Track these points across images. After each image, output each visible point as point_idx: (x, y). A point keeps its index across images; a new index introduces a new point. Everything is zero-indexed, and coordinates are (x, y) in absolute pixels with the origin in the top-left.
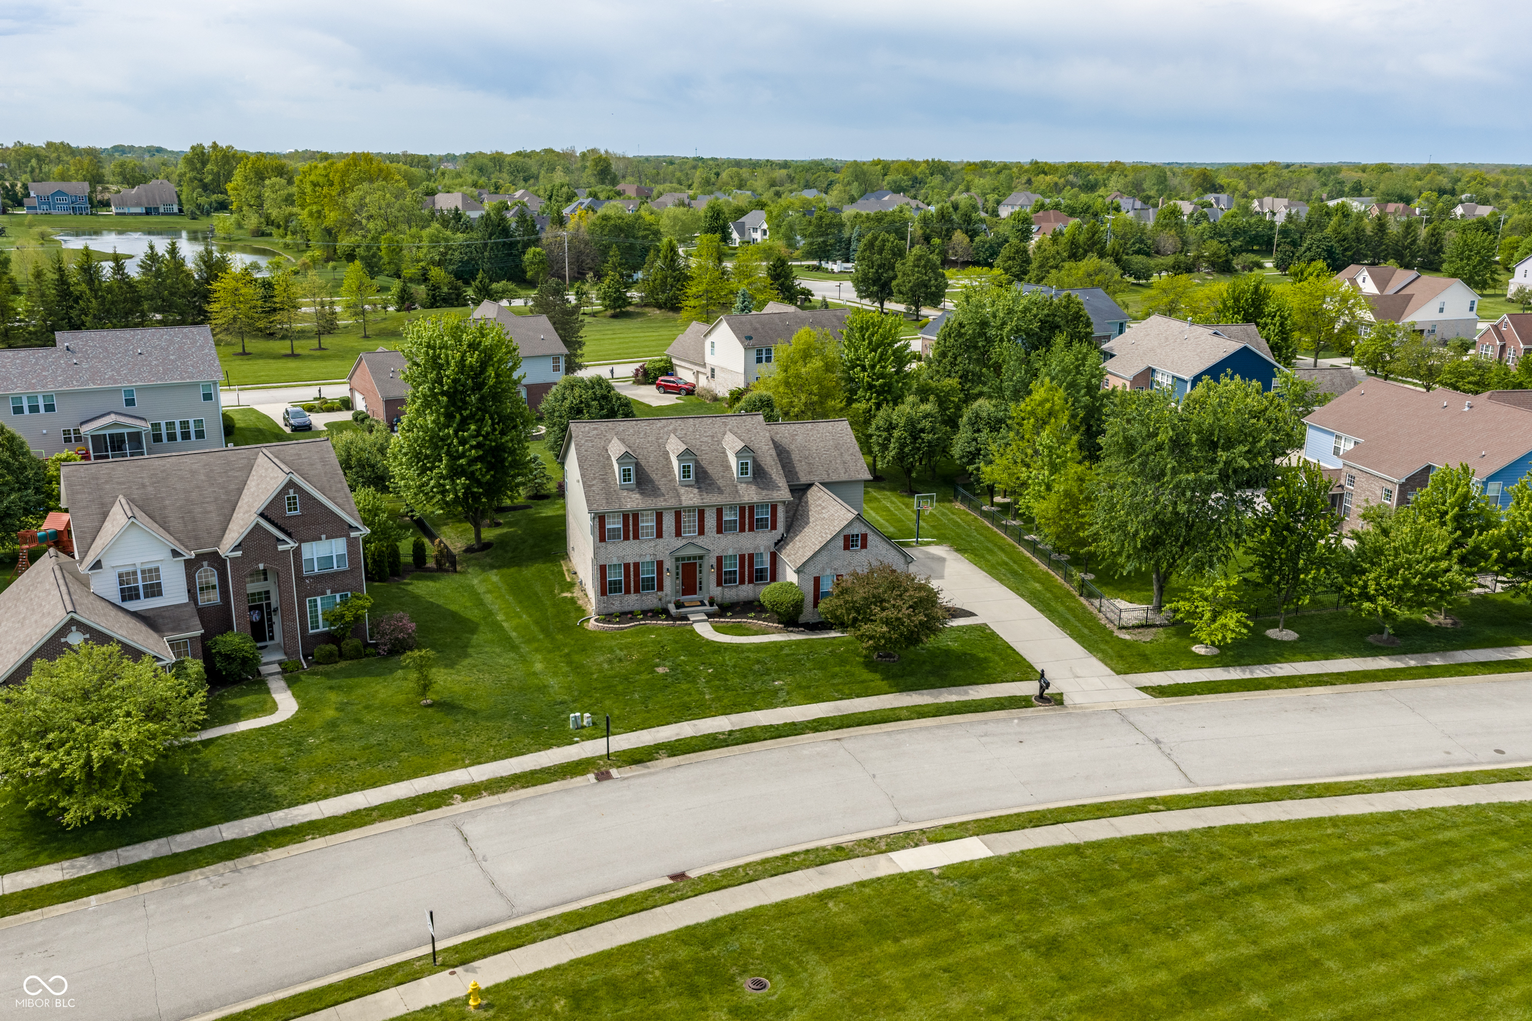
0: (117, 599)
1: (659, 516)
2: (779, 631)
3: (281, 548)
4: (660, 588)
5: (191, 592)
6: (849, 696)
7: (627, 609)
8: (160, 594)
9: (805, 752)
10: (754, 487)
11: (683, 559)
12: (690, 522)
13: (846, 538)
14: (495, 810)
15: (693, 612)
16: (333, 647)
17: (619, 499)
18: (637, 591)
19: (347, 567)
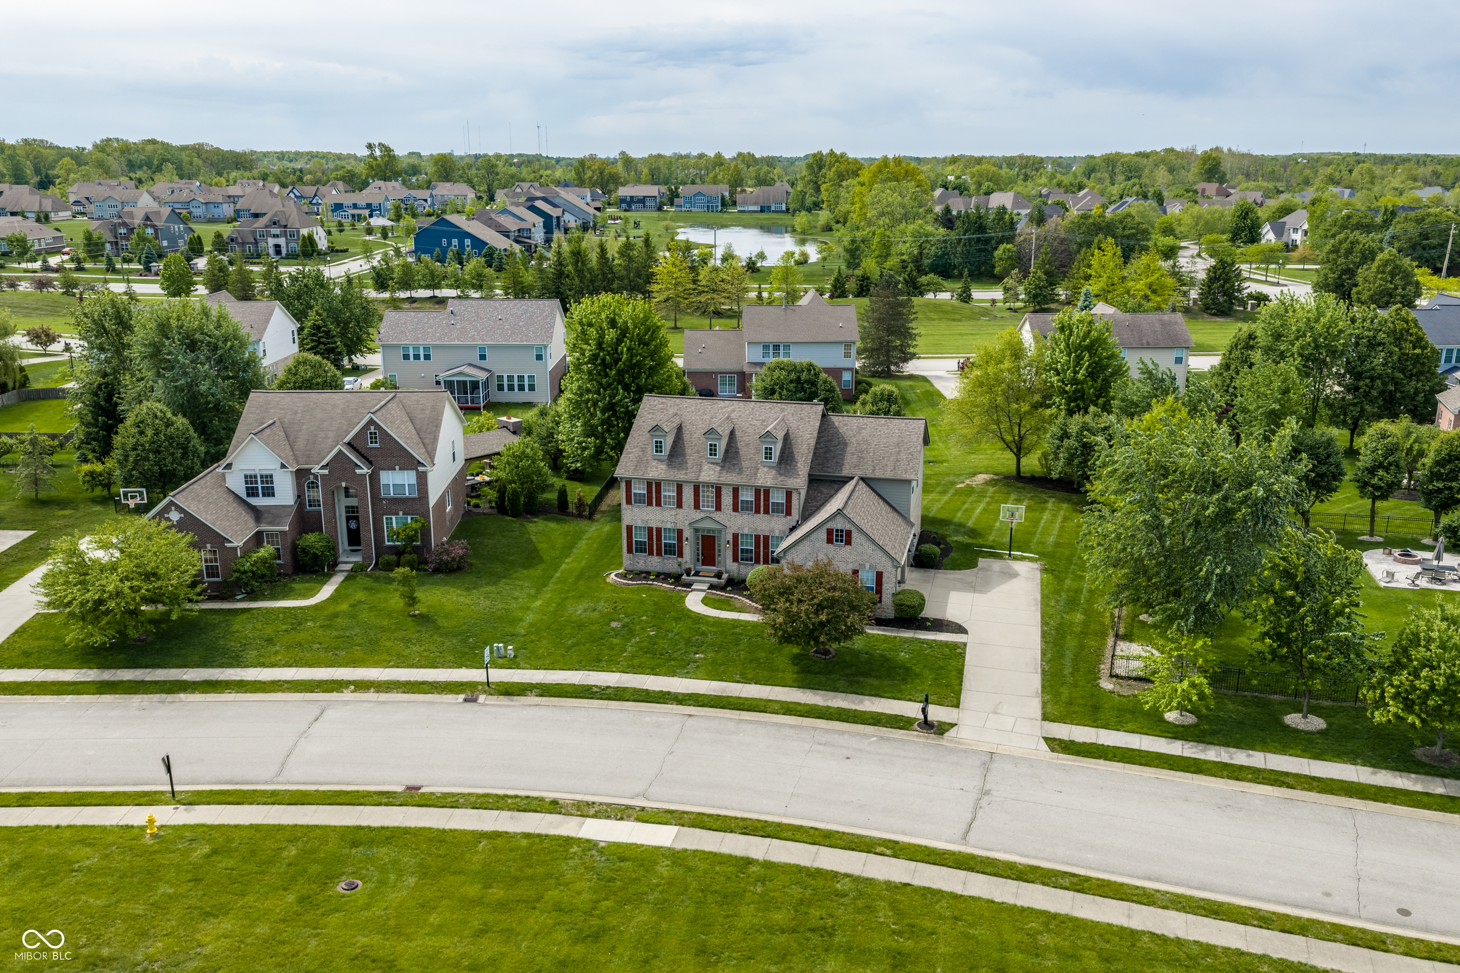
0: (243, 494)
1: (680, 488)
2: (756, 611)
3: (358, 471)
4: (681, 555)
5: (300, 497)
6: (748, 681)
7: (650, 569)
8: (273, 495)
9: (648, 719)
10: (774, 472)
11: (703, 530)
12: (706, 497)
13: (830, 532)
14: (365, 704)
15: (700, 582)
16: (393, 558)
17: (646, 467)
18: (659, 554)
19: (416, 495)
